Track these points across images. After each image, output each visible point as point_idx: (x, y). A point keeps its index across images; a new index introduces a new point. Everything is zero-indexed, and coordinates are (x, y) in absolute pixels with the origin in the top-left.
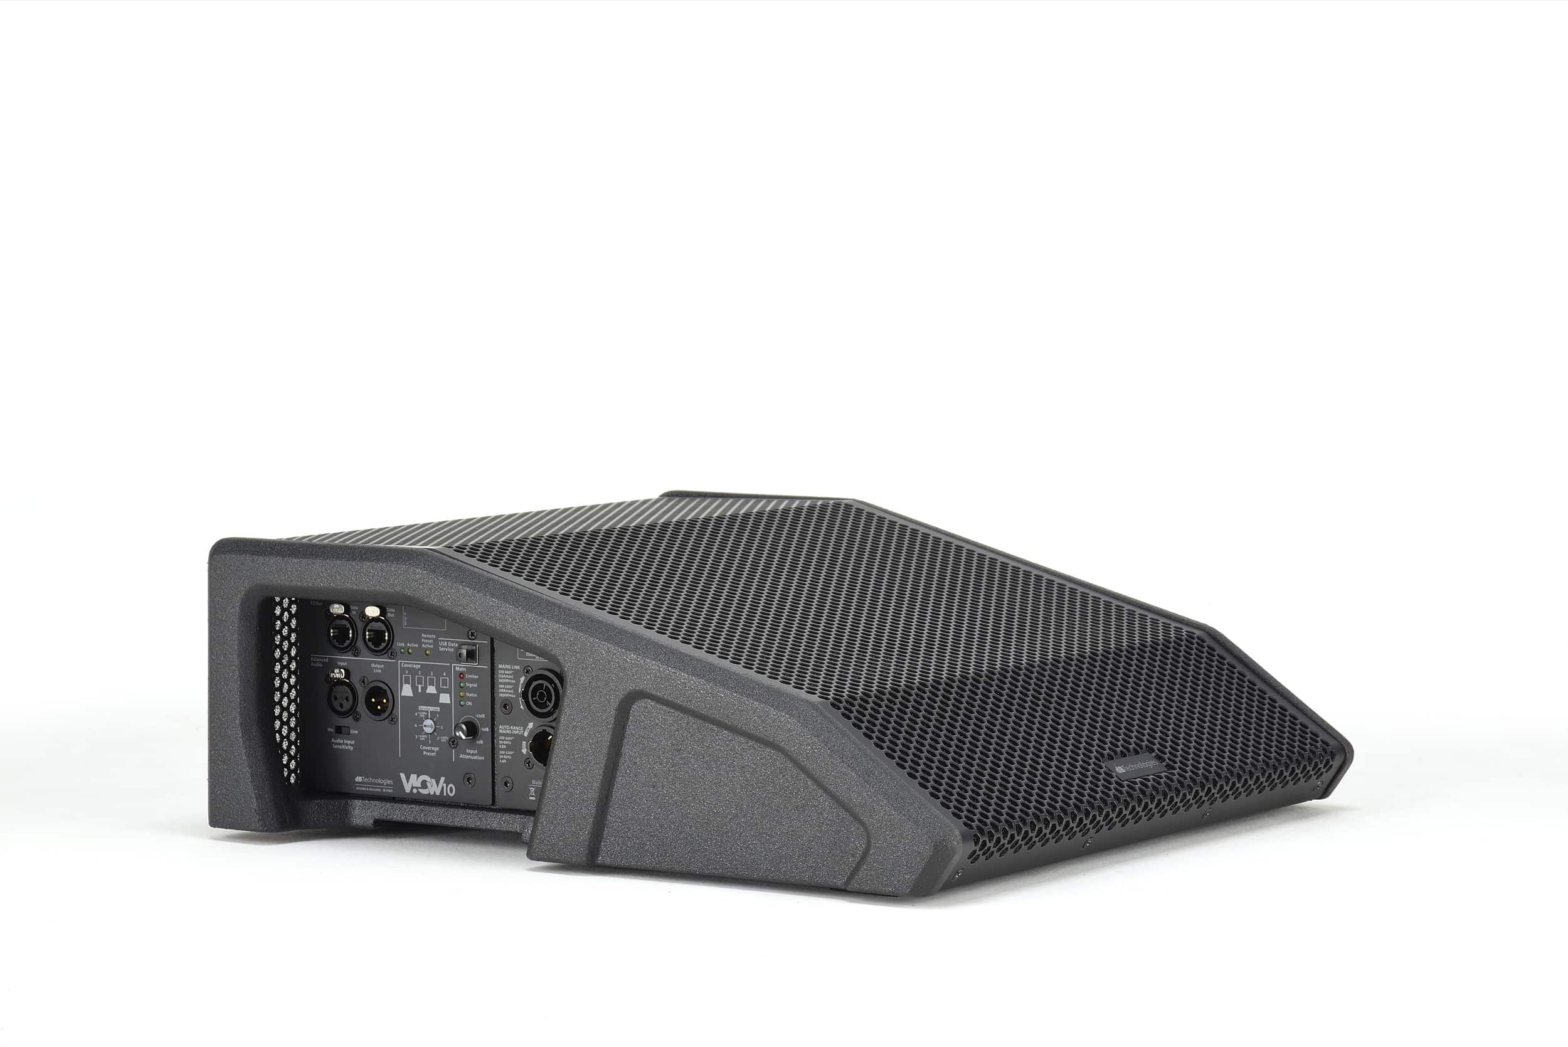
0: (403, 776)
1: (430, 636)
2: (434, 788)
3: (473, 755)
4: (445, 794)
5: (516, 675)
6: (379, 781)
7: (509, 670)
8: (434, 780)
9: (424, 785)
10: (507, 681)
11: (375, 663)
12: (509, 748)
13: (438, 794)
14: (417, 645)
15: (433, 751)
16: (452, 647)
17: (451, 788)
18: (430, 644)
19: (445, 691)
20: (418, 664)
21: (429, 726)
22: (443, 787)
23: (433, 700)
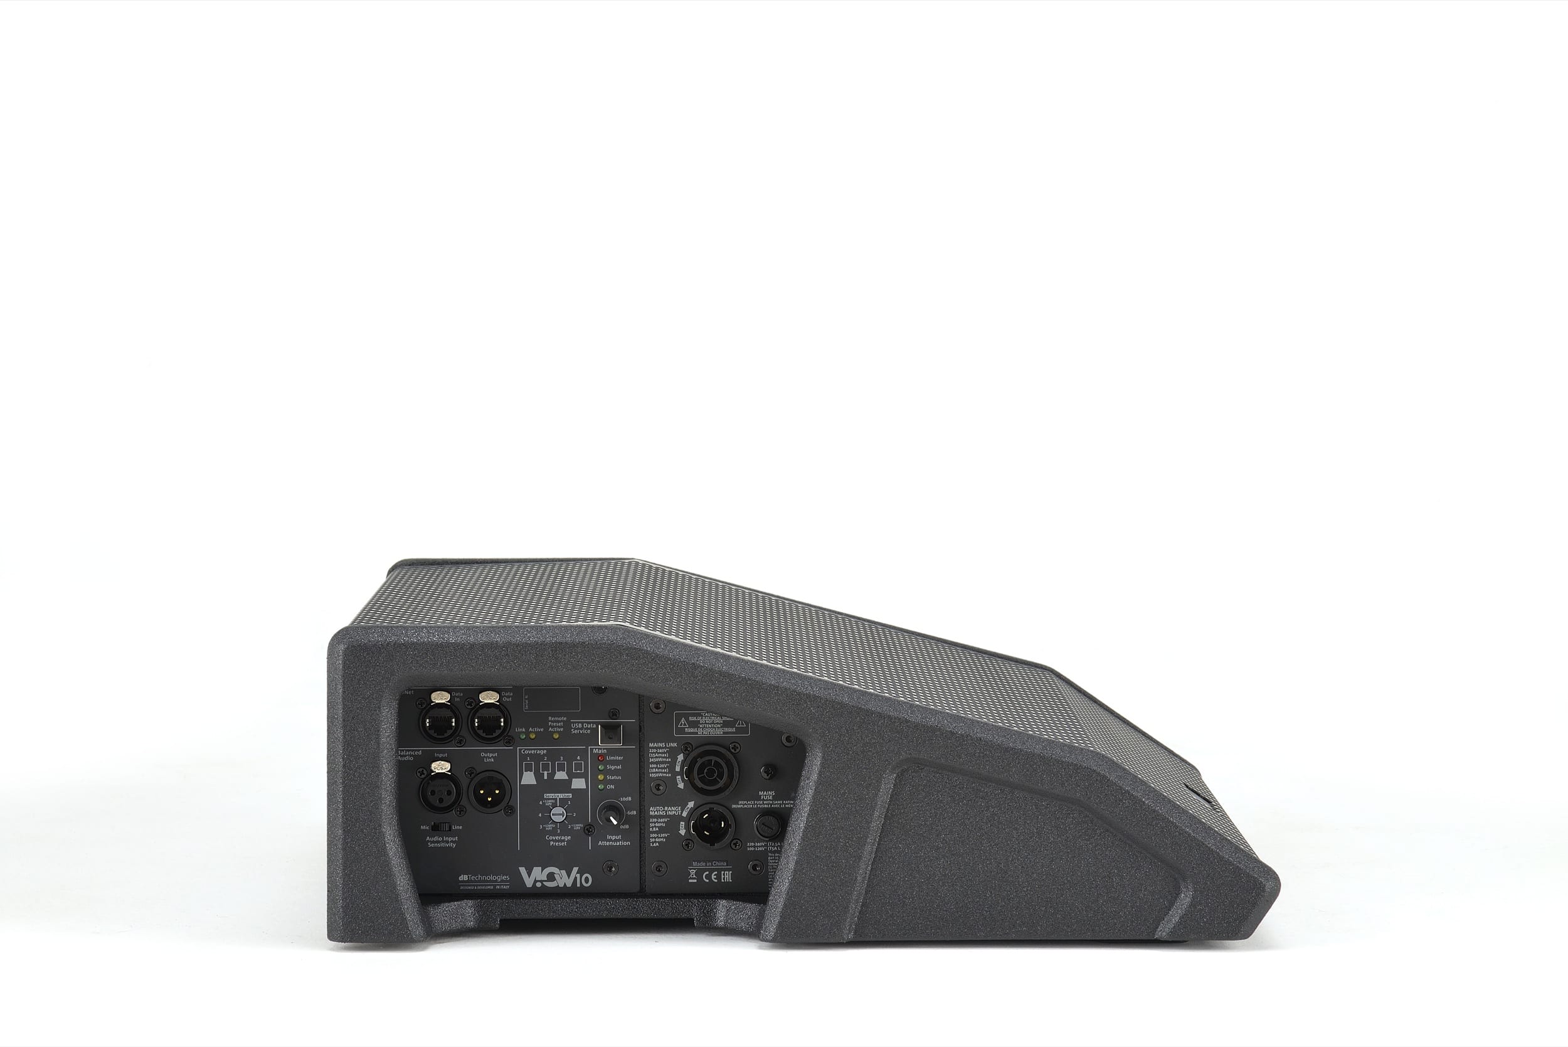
0: (523, 870)
1: (560, 719)
2: (563, 879)
3: (616, 840)
4: (578, 885)
5: (673, 753)
6: (492, 878)
7: (662, 748)
8: (564, 872)
9: (551, 877)
10: (660, 760)
11: (486, 751)
12: (661, 830)
13: (569, 885)
14: (542, 730)
15: (564, 841)
16: (587, 729)
17: (587, 878)
18: (559, 727)
19: (578, 776)
20: (544, 749)
21: (558, 815)
22: (576, 878)
23: (565, 786)
